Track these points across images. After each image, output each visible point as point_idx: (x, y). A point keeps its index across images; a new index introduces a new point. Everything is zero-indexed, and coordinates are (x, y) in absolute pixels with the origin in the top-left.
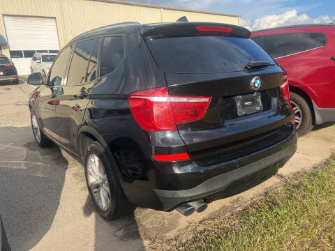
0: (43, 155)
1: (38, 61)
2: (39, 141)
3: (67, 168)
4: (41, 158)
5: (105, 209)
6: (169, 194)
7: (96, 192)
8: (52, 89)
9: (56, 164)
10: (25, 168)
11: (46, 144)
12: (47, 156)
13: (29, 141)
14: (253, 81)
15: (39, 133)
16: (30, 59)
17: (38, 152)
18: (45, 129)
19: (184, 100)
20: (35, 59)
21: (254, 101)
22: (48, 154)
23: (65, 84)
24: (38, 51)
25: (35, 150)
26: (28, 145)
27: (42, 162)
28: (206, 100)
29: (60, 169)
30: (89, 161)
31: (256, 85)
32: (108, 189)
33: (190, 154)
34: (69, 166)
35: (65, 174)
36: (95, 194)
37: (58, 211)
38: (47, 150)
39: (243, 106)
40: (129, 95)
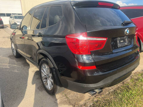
0: (17, 61)
1: (13, 18)
2: (15, 55)
3: (29, 68)
4: (16, 63)
5: (50, 90)
6: (85, 85)
7: (45, 81)
8: (22, 31)
9: (24, 66)
10: (9, 68)
11: (19, 56)
12: (19, 62)
13: (10, 55)
14: (126, 30)
15: (15, 51)
16: (9, 17)
17: (14, 60)
18: (18, 50)
19: (95, 39)
20: (11, 17)
21: (124, 40)
22: (19, 61)
23: (29, 29)
24: (12, 14)
25: (13, 59)
26: (10, 57)
27: (17, 65)
28: (105, 39)
29: (25, 68)
30: (42, 67)
31: (127, 33)
32: (52, 81)
33: (97, 66)
34: (30, 67)
35: (28, 71)
36: (45, 82)
37: (27, 89)
38: (19, 59)
39: (120, 43)
40: (66, 36)
